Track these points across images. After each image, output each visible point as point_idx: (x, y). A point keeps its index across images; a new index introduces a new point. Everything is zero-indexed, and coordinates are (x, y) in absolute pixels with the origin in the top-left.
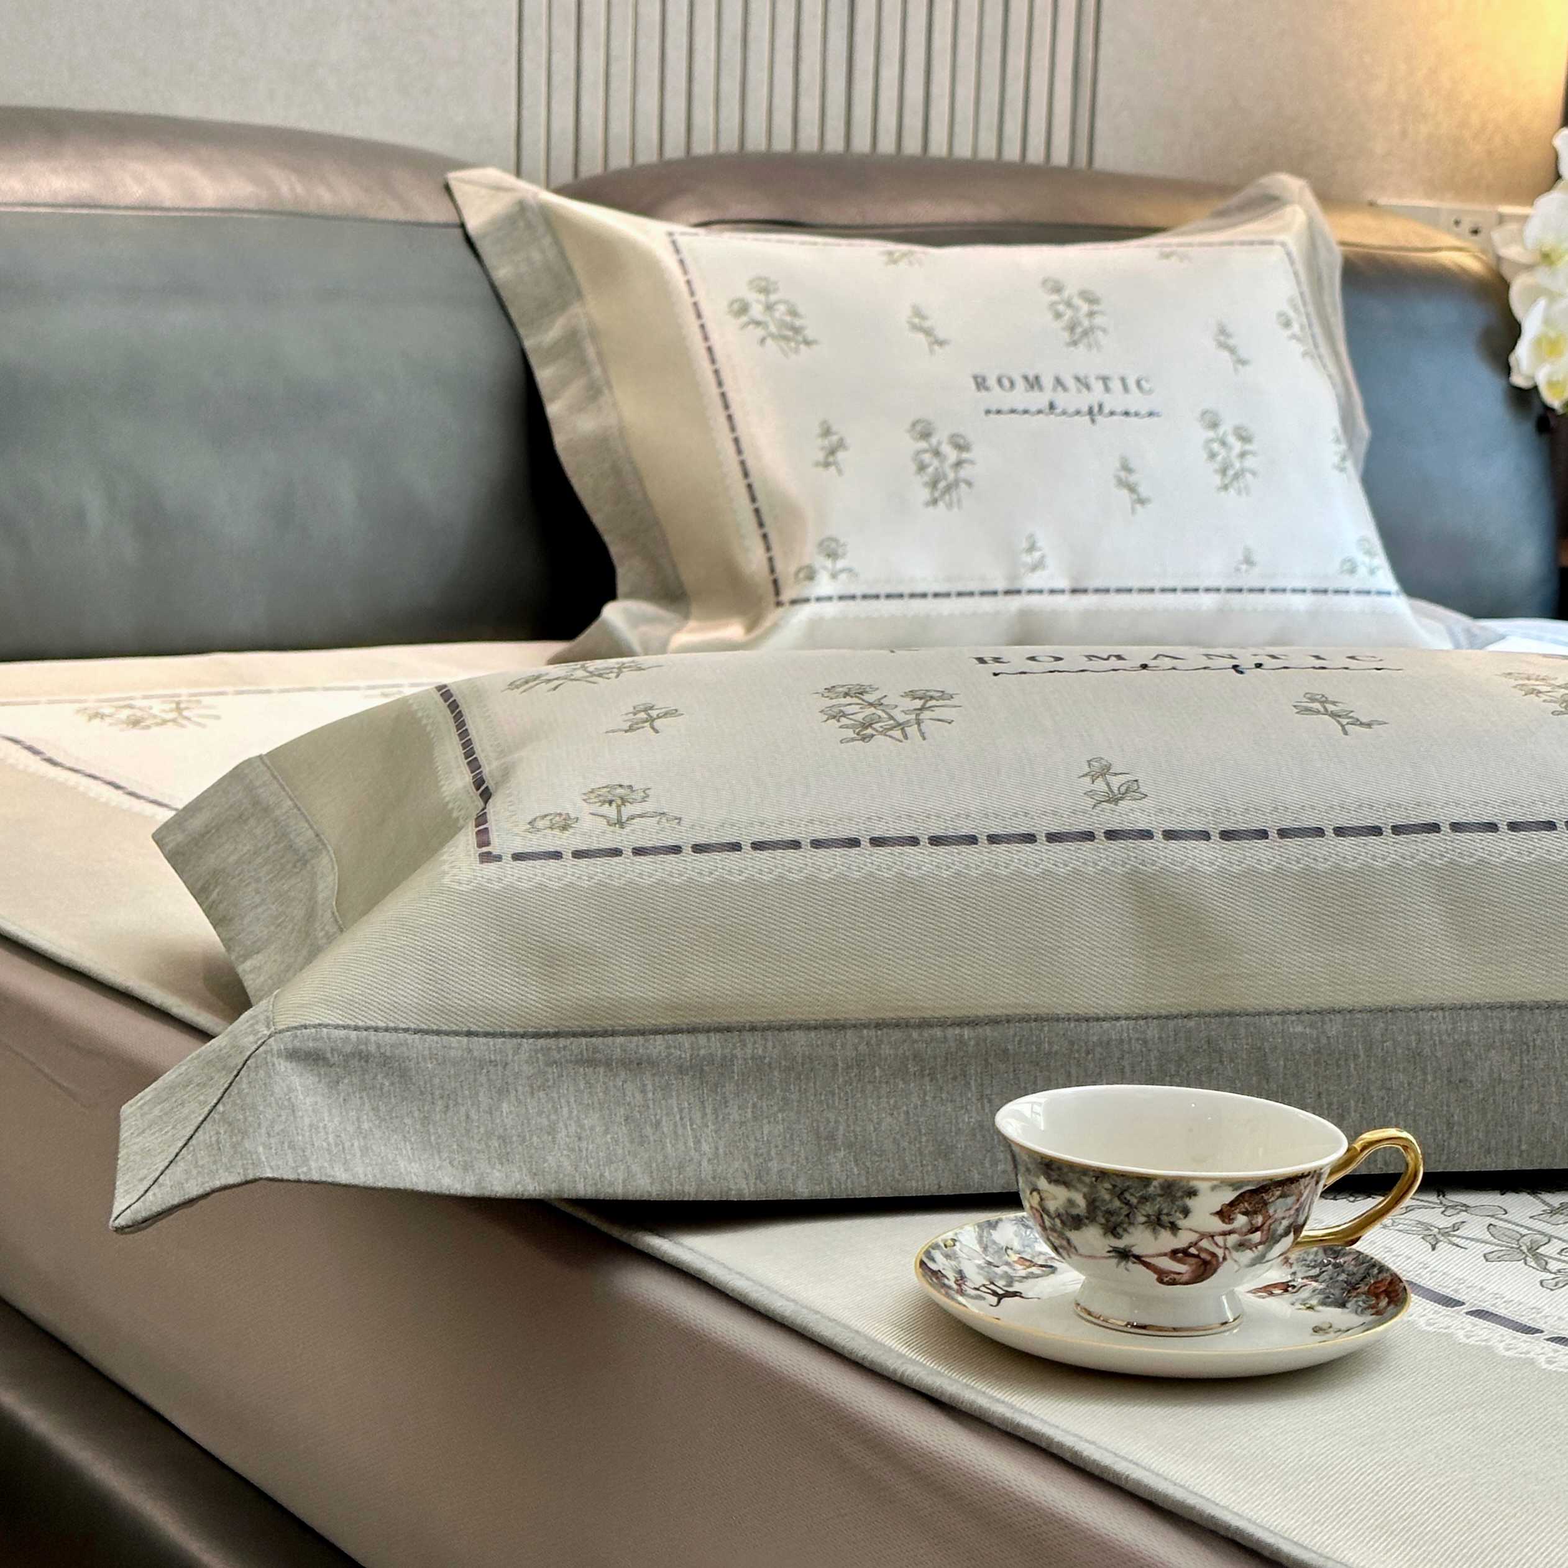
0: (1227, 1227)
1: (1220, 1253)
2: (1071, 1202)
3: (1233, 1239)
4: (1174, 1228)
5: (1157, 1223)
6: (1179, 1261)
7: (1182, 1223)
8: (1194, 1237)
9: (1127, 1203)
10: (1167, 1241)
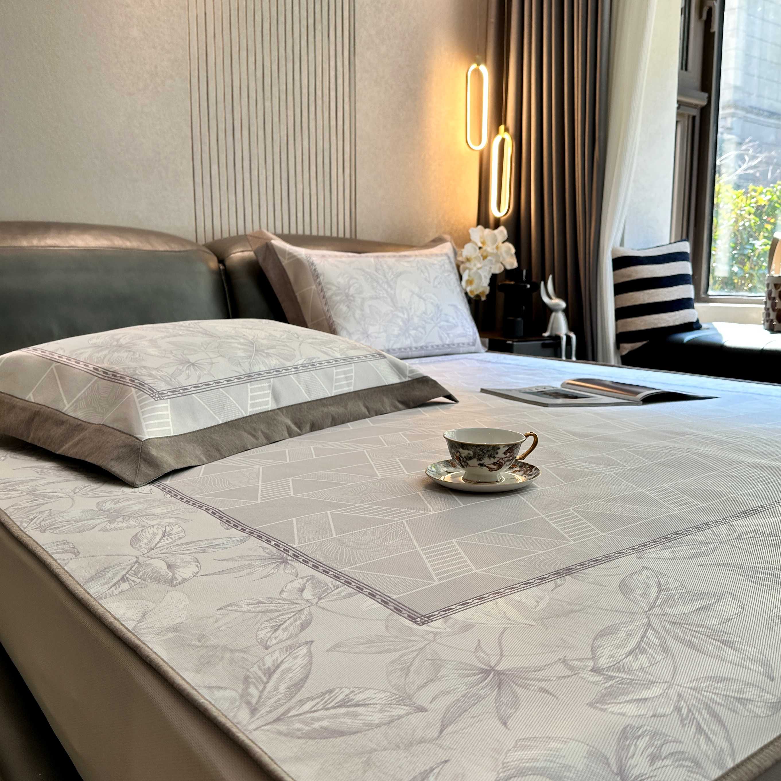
0: (505, 456)
1: (503, 462)
2: (469, 454)
3: (506, 459)
4: (494, 457)
5: (490, 456)
6: (495, 465)
7: (496, 456)
8: (498, 459)
9: (484, 452)
10: (493, 461)
